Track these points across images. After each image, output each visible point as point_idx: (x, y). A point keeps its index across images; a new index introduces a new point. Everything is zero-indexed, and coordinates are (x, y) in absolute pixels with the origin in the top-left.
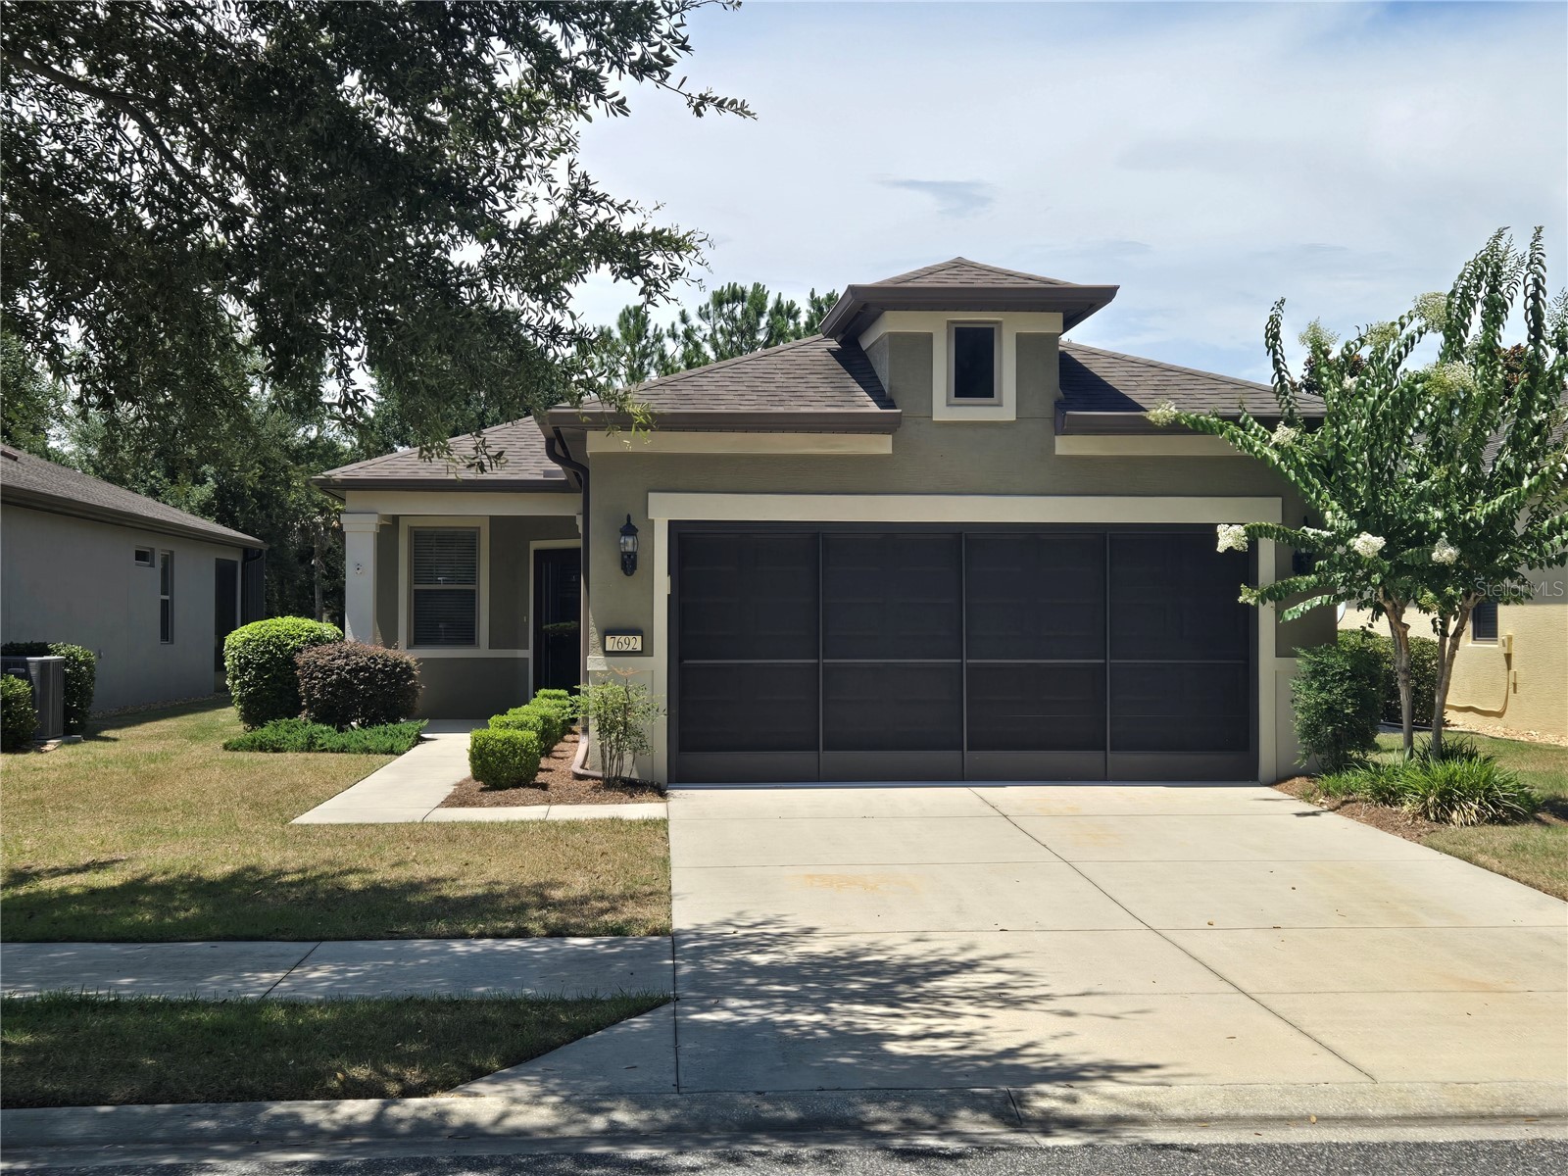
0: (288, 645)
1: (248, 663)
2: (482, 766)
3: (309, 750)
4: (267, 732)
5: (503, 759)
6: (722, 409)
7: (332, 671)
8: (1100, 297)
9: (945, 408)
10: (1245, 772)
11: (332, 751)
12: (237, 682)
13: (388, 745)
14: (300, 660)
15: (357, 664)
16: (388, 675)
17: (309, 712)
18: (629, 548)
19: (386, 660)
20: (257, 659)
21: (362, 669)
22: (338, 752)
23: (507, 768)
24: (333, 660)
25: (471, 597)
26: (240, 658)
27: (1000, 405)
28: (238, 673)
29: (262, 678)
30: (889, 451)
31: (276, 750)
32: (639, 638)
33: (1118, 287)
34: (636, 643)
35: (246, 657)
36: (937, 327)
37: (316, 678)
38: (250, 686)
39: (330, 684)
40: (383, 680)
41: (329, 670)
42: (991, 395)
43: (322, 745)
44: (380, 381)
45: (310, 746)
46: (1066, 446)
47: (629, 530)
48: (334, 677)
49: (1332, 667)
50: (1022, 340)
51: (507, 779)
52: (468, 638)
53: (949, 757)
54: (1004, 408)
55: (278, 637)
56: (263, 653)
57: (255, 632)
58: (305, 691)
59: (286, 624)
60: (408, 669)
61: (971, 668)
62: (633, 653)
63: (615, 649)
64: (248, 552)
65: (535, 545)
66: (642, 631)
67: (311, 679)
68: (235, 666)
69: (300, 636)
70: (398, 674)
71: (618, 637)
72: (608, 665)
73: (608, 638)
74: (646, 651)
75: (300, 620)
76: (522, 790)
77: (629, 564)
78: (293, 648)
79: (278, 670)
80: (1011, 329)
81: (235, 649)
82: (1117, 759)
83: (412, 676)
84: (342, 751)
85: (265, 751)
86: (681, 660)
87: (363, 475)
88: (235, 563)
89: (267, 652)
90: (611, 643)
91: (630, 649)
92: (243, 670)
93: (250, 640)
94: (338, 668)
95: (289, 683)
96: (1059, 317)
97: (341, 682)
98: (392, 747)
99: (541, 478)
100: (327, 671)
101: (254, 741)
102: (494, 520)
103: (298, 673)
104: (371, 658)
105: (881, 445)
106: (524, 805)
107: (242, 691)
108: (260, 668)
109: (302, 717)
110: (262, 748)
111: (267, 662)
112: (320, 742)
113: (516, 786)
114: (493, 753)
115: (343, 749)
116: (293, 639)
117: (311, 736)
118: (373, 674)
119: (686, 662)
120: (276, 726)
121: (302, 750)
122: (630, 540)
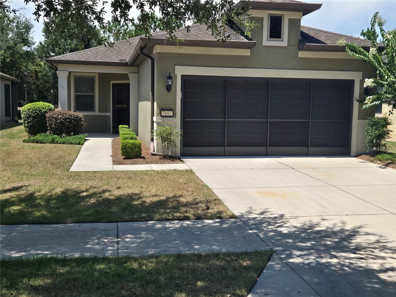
0: (42, 110)
1: (30, 116)
2: (125, 152)
3: (52, 143)
4: (38, 137)
5: (132, 149)
6: (200, 39)
7: (58, 119)
8: (316, 7)
9: (266, 42)
10: (346, 153)
11: (60, 143)
12: (26, 121)
13: (78, 142)
14: (47, 115)
15: (66, 117)
16: (75, 120)
17: (51, 131)
18: (170, 83)
19: (74, 116)
20: (33, 115)
21: (67, 118)
22: (62, 144)
23: (133, 152)
24: (58, 115)
25: (93, 97)
26: (27, 114)
27: (283, 41)
28: (26, 119)
29: (34, 120)
30: (249, 54)
31: (42, 143)
32: (172, 112)
33: (322, 4)
34: (171, 113)
35: (29, 114)
36: (265, 15)
37: (53, 121)
38: (30, 123)
39: (58, 123)
40: (74, 122)
41: (57, 119)
42: (280, 38)
43: (57, 141)
44: (46, 34)
45: (53, 142)
46: (302, 54)
47: (170, 77)
48: (59, 121)
49: (379, 123)
50: (290, 20)
51: (133, 156)
52: (92, 109)
53: (263, 149)
54: (283, 42)
55: (39, 108)
56: (34, 113)
57: (32, 106)
58: (49, 125)
59: (40, 104)
60: (80, 119)
61: (270, 122)
62: (170, 117)
63: (165, 115)
64: (13, 82)
65: (112, 82)
66: (173, 110)
67: (51, 121)
68: (25, 116)
69: (46, 108)
70: (78, 120)
71: (165, 111)
72: (162, 120)
73: (162, 112)
74: (174, 116)
75: (45, 103)
76: (138, 159)
77: (169, 88)
78: (44, 112)
79: (39, 118)
80: (287, 16)
81: (25, 111)
82: (311, 149)
83: (82, 121)
84: (63, 144)
85: (38, 143)
86: (184, 119)
87: (63, 59)
88: (9, 85)
89: (36, 113)
90: (163, 113)
91: (169, 115)
92: (28, 118)
93: (30, 109)
94: (60, 118)
95: (43, 122)
96: (302, 13)
97: (61, 122)
98: (79, 142)
99: (119, 61)
100: (56, 119)
101: (34, 140)
102: (100, 74)
103: (47, 119)
104: (70, 115)
105: (247, 52)
106: (141, 164)
107: (28, 124)
108: (34, 117)
109: (48, 133)
110: (37, 142)
111: (36, 116)
112: (56, 140)
113: (136, 158)
114: (129, 147)
115: (63, 143)
116: (44, 109)
117: (53, 139)
118: (71, 120)
119: (185, 119)
120: (40, 135)
121: (50, 143)
122: (170, 81)
